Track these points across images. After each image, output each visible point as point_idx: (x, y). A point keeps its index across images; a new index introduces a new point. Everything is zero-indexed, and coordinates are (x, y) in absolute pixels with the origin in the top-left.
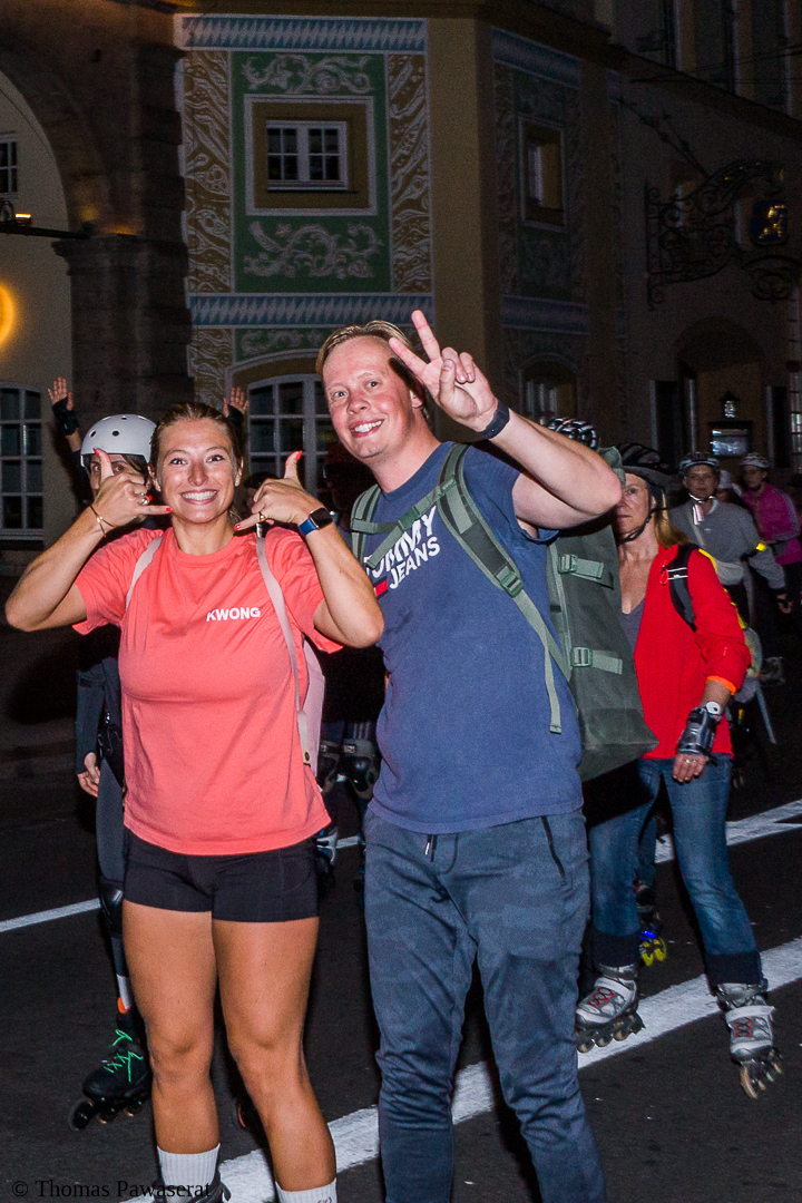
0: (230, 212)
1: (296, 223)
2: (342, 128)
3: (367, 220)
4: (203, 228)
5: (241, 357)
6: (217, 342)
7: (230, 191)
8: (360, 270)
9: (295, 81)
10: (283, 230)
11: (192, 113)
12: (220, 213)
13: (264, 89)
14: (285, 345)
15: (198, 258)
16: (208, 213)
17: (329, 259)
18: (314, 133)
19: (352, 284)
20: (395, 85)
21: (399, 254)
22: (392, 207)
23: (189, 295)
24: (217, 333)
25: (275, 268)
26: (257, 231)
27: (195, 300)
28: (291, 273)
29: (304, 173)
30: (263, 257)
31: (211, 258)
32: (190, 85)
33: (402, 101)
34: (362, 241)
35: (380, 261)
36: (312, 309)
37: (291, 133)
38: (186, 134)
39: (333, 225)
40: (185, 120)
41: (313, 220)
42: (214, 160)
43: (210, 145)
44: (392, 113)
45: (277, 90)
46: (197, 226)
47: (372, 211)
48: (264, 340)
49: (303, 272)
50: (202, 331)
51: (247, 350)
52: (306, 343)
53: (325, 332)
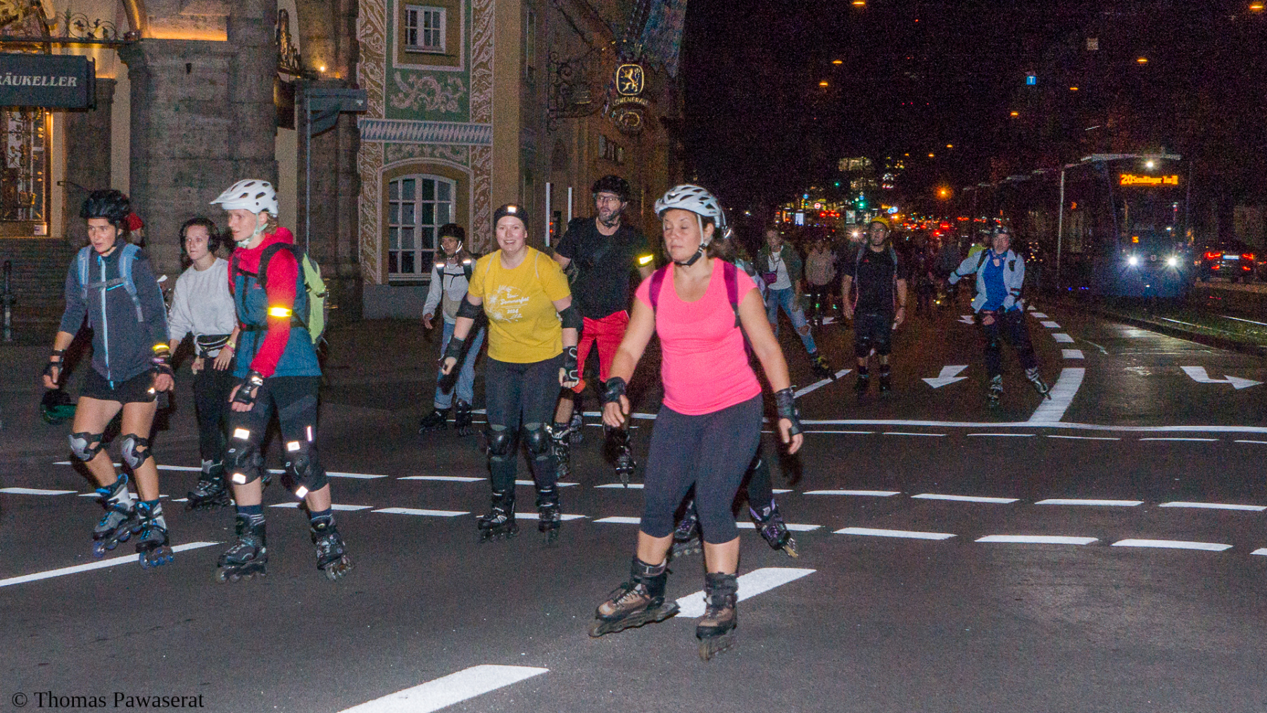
0: (384, 65)
1: (419, 74)
2: (443, 13)
3: (460, 75)
4: (371, 75)
5: (387, 161)
6: (374, 151)
7: (384, 51)
8: (454, 107)
10: (412, 79)
12: (378, 65)
14: (411, 155)
15: (365, 95)
16: (371, 65)
17: (438, 99)
18: (427, 14)
19: (448, 116)
21: (475, 98)
22: (472, 66)
23: (360, 120)
24: (374, 145)
25: (406, 104)
26: (398, 78)
27: (362, 122)
28: (416, 108)
29: (420, 41)
30: (401, 95)
31: (374, 95)
34: (455, 88)
35: (464, 103)
36: (426, 131)
37: (414, 13)
38: (361, 11)
39: (439, 77)
41: (428, 73)
42: (376, 30)
43: (373, 20)
44: (475, 4)
46: (366, 74)
47: (461, 69)
48: (400, 150)
49: (422, 107)
50: (366, 144)
51: (390, 157)
52: (422, 154)
53: (434, 147)
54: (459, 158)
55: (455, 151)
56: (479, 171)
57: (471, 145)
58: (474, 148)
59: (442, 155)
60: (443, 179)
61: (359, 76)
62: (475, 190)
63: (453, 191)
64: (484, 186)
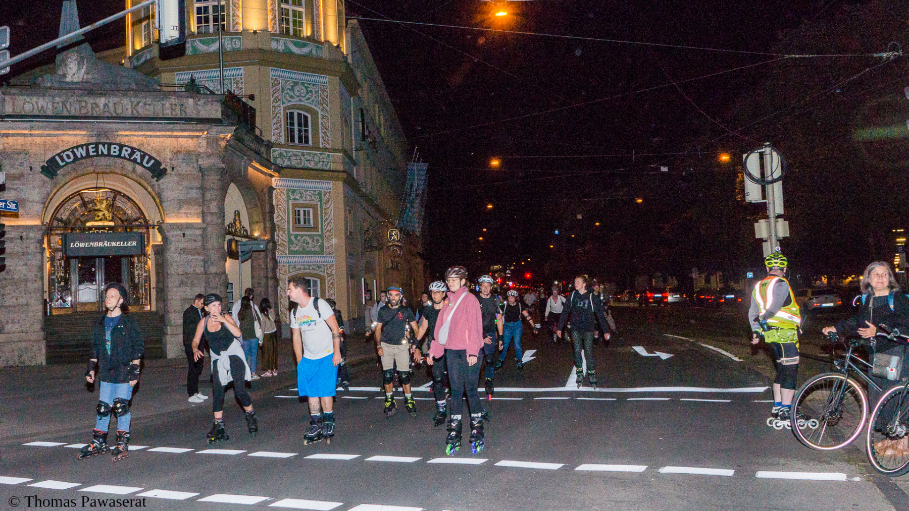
0: (287, 233)
1: (302, 236)
2: (311, 210)
3: (319, 235)
4: (281, 237)
5: (290, 272)
6: (284, 268)
7: (286, 227)
8: (317, 249)
9: (301, 197)
10: (299, 238)
11: (277, 205)
12: (284, 233)
13: (295, 199)
14: (300, 269)
15: (279, 245)
16: (281, 233)
17: (310, 245)
18: (304, 211)
19: (315, 253)
20: (325, 199)
21: (326, 244)
22: (324, 232)
23: (277, 255)
24: (284, 266)
25: (297, 248)
26: (293, 238)
27: (278, 257)
28: (301, 249)
29: (302, 222)
30: (295, 245)
31: (283, 245)
32: (276, 198)
33: (326, 203)
34: (317, 240)
35: (322, 247)
36: (306, 259)
37: (299, 211)
38: (276, 212)
39: (311, 236)
40: (275, 207)
41: (306, 235)
42: (282, 219)
43: (281, 214)
44: (324, 206)
45: (297, 199)
46: (279, 236)
47: (320, 233)
48: (295, 267)
49: (304, 249)
50: (280, 265)
51: (291, 270)
52: (305, 269)
53: (310, 266)
54: (321, 270)
55: (319, 267)
56: (329, 275)
57: (325, 264)
58: (326, 265)
59: (314, 269)
60: (315, 279)
61: (276, 238)
62: (328, 282)
63: (319, 283)
64: (331, 281)
